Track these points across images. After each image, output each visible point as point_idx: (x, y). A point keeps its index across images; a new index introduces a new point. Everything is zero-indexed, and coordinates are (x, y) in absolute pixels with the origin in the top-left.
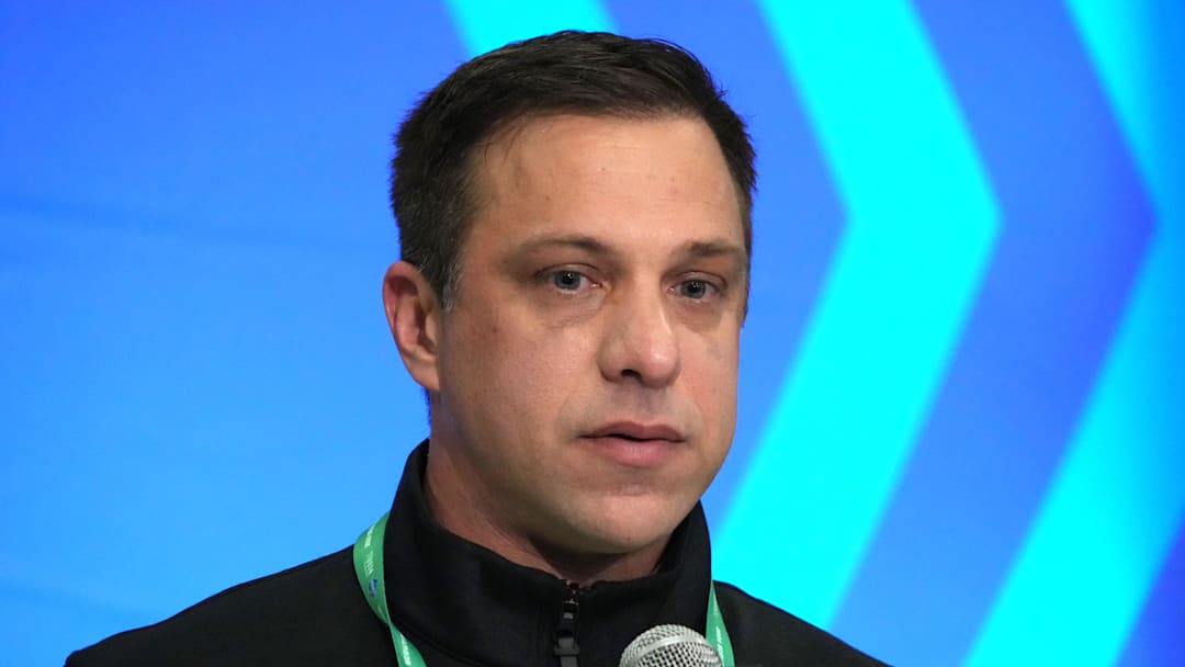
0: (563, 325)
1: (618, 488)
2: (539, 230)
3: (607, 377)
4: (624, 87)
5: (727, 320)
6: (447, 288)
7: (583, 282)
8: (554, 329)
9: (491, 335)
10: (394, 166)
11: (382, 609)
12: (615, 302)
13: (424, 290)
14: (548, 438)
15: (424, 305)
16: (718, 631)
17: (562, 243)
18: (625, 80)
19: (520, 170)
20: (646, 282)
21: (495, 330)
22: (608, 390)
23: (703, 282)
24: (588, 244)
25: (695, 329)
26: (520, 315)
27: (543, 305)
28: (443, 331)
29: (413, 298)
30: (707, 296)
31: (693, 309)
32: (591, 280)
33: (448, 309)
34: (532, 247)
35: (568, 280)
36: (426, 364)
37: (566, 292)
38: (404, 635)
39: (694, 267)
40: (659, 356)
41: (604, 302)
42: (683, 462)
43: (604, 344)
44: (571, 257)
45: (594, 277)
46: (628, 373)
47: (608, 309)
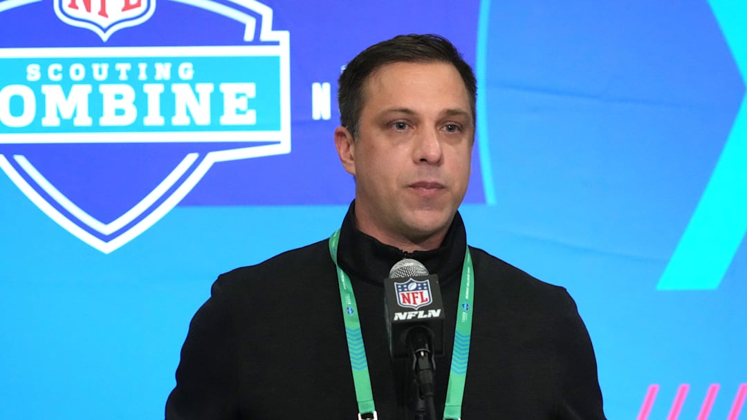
0: (398, 144)
1: (421, 207)
2: (387, 107)
3: (415, 162)
4: (419, 51)
5: (464, 142)
6: (355, 133)
7: (407, 126)
8: (395, 145)
9: (371, 149)
10: (339, 92)
11: (335, 260)
12: (418, 134)
13: (348, 135)
14: (394, 186)
15: (349, 142)
16: (469, 269)
17: (396, 111)
18: (419, 48)
19: (381, 86)
20: (429, 126)
21: (373, 147)
22: (415, 168)
23: (455, 126)
24: (406, 111)
25: (451, 144)
26: (381, 140)
27: (390, 136)
28: (356, 150)
29: (345, 140)
30: (456, 132)
31: (450, 137)
32: (409, 126)
33: (356, 141)
34: (385, 113)
35: (401, 126)
36: (350, 165)
37: (399, 131)
38: (344, 271)
39: (449, 119)
40: (433, 153)
41: (413, 134)
42: (446, 196)
43: (414, 151)
44: (400, 116)
45: (410, 124)
46: (423, 160)
47: (415, 136)
